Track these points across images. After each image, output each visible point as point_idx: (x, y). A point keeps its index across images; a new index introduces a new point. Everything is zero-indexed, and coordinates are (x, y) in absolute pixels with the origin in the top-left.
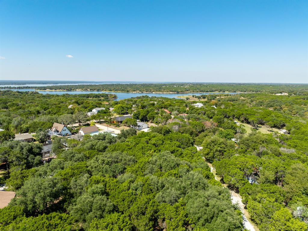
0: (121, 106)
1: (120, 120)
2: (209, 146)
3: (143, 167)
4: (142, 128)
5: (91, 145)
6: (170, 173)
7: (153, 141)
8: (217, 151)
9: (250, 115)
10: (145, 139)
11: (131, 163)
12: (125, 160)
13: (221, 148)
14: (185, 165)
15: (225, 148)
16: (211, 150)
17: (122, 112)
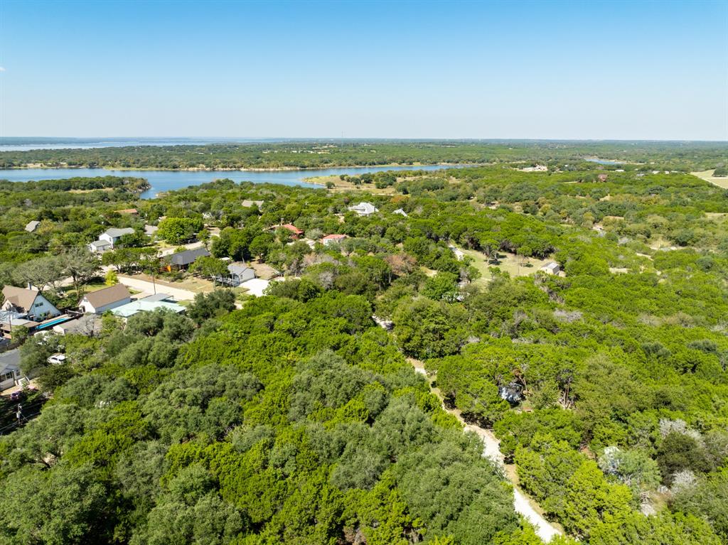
0: (178, 223)
1: (181, 262)
2: (410, 321)
3: (280, 401)
4: (241, 280)
5: (135, 352)
6: (348, 409)
7: (284, 323)
8: (427, 330)
9: (482, 230)
10: (264, 317)
11: (249, 392)
12: (234, 385)
13: (436, 323)
14: (376, 382)
15: (443, 323)
16: (416, 329)
17: (182, 237)
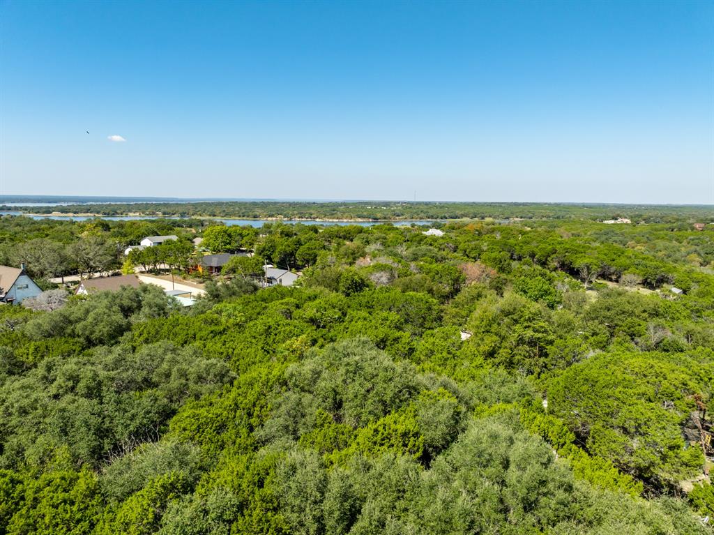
1: (214, 264)
2: (495, 326)
3: (254, 405)
6: (381, 429)
7: (310, 311)
8: (521, 341)
9: (576, 252)
10: (282, 304)
12: (184, 375)
13: (536, 331)
14: (441, 390)
15: (545, 331)
16: (503, 338)
17: (228, 246)
